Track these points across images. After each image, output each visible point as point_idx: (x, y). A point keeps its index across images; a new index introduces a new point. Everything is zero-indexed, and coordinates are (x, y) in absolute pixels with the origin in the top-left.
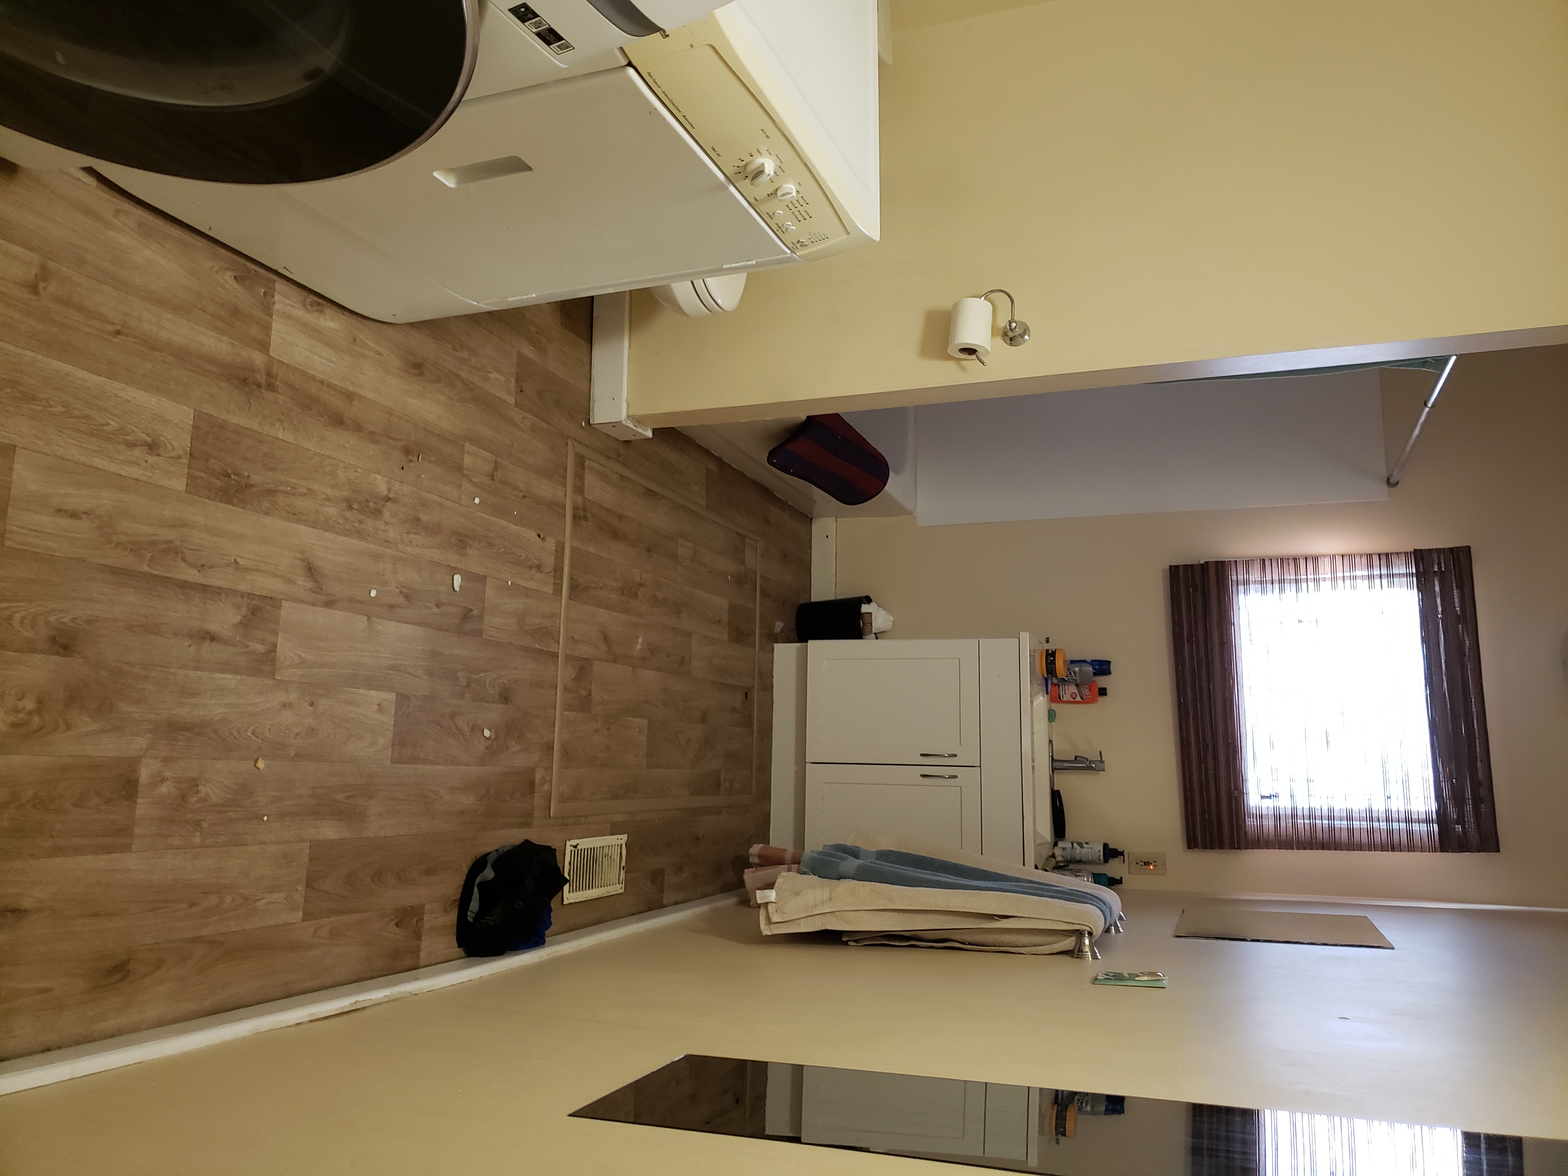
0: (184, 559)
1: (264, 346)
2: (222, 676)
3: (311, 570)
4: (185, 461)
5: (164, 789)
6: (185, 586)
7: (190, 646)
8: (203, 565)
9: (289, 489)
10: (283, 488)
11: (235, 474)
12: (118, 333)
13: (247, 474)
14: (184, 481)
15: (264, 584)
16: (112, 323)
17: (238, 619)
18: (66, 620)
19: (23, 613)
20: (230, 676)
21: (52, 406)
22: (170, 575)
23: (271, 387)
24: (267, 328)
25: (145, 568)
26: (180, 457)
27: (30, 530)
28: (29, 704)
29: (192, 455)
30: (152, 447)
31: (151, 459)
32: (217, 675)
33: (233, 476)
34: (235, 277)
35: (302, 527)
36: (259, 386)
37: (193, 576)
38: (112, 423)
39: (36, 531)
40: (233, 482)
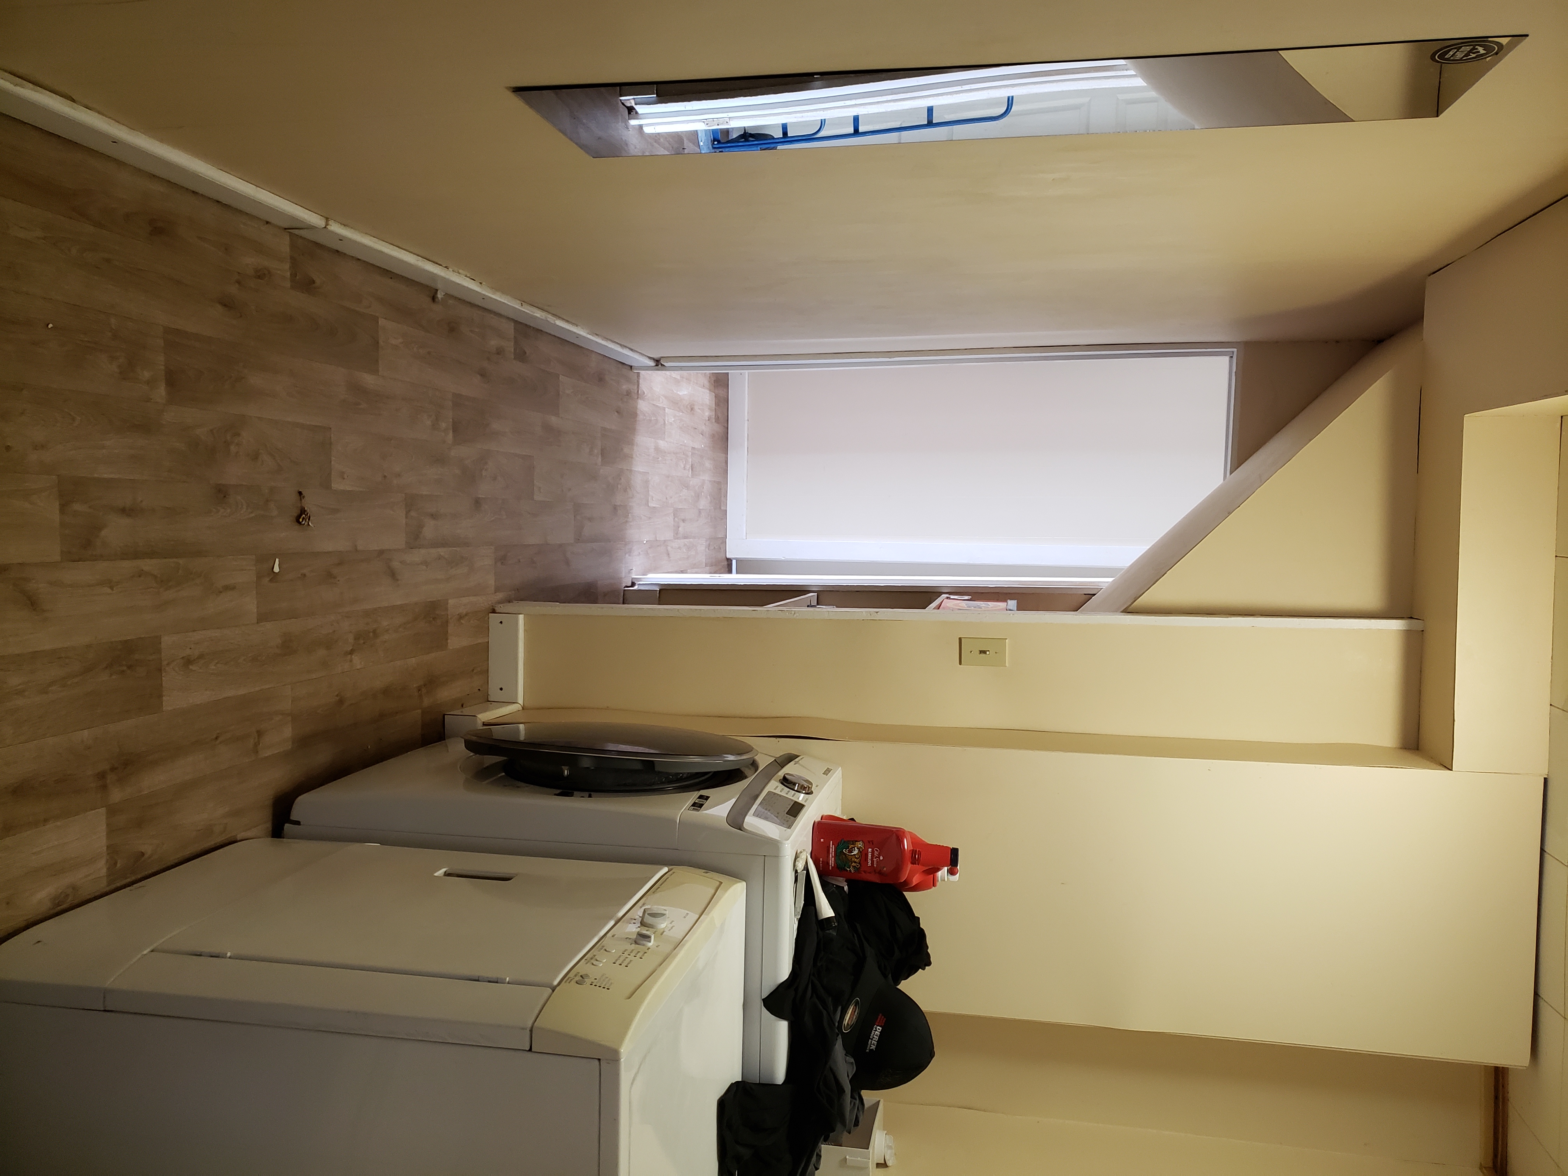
0: (155, 577)
1: (112, 811)
2: (112, 476)
3: (32, 603)
4: (165, 663)
5: (147, 375)
6: (151, 553)
7: (142, 501)
8: (140, 576)
9: (69, 683)
10: (75, 680)
11: (123, 671)
12: (217, 738)
13: (114, 677)
14: (163, 645)
15: (83, 573)
16: (220, 743)
17: (103, 533)
18: (222, 510)
19: (242, 512)
20: (106, 476)
21: (244, 660)
22: (165, 560)
23: (102, 776)
24: (111, 831)
25: (181, 561)
26: (168, 664)
27: (245, 570)
28: (233, 448)
29: (160, 670)
30: (188, 662)
31: (188, 652)
32: (117, 476)
33: (125, 668)
34: (143, 854)
35: (47, 647)
36: (113, 769)
37: (147, 565)
38: (213, 667)
39: (242, 570)
40: (124, 663)
